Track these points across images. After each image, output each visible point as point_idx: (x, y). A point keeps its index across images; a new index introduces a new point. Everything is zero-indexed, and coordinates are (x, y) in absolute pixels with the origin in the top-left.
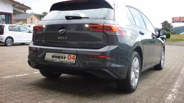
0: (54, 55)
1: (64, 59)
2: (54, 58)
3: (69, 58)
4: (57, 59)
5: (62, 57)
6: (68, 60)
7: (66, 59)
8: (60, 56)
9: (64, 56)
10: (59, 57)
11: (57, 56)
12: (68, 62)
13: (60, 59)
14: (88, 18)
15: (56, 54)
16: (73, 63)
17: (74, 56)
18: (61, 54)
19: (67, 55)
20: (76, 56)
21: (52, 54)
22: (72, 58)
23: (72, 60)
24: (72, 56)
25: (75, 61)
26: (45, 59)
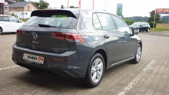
0: (29, 56)
1: (36, 60)
2: (29, 59)
3: (40, 59)
4: (31, 59)
5: (34, 58)
6: (39, 61)
7: (38, 60)
8: (34, 57)
9: (36, 58)
10: (32, 58)
11: (32, 57)
12: (38, 62)
13: (33, 60)
14: (55, 27)
15: (31, 55)
16: (42, 64)
17: (43, 58)
18: (34, 56)
19: (38, 57)
20: (44, 58)
21: (28, 55)
22: (42, 60)
23: (41, 61)
24: (42, 57)
25: (43, 62)
26: (23, 59)
